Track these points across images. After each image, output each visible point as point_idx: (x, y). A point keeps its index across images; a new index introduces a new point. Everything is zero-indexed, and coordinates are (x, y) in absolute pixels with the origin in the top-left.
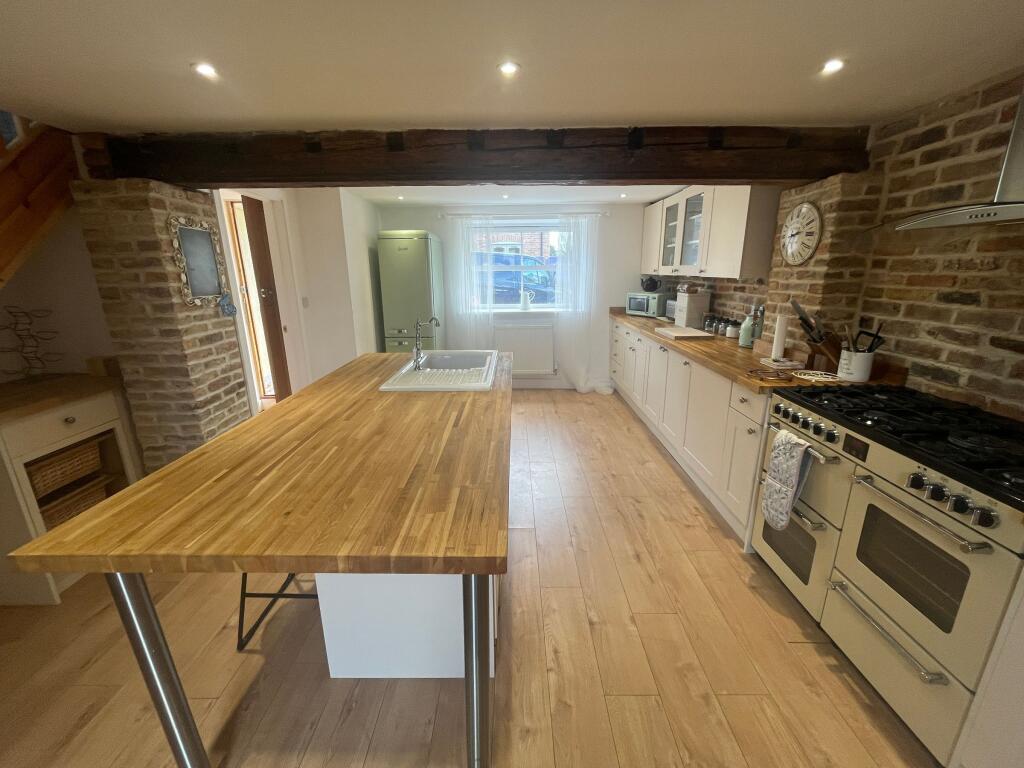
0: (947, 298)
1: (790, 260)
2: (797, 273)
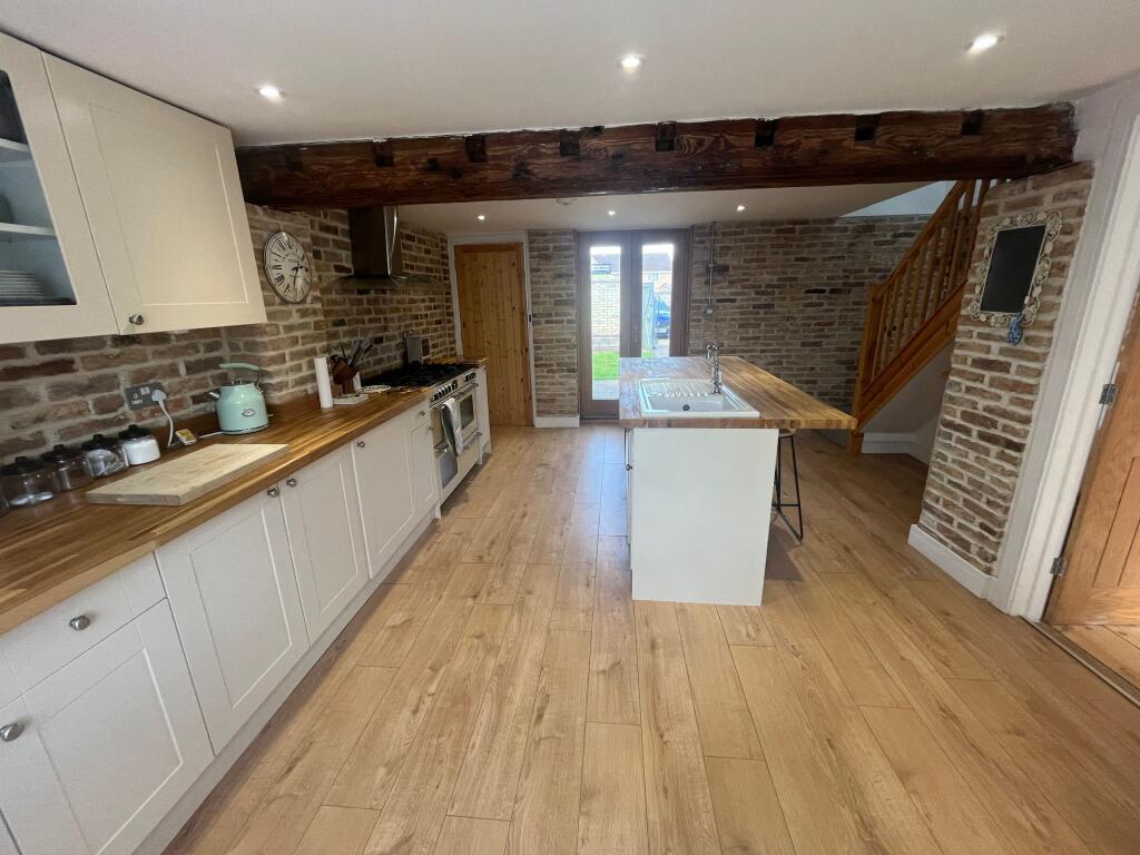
0: (335, 324)
1: (290, 296)
2: (298, 311)
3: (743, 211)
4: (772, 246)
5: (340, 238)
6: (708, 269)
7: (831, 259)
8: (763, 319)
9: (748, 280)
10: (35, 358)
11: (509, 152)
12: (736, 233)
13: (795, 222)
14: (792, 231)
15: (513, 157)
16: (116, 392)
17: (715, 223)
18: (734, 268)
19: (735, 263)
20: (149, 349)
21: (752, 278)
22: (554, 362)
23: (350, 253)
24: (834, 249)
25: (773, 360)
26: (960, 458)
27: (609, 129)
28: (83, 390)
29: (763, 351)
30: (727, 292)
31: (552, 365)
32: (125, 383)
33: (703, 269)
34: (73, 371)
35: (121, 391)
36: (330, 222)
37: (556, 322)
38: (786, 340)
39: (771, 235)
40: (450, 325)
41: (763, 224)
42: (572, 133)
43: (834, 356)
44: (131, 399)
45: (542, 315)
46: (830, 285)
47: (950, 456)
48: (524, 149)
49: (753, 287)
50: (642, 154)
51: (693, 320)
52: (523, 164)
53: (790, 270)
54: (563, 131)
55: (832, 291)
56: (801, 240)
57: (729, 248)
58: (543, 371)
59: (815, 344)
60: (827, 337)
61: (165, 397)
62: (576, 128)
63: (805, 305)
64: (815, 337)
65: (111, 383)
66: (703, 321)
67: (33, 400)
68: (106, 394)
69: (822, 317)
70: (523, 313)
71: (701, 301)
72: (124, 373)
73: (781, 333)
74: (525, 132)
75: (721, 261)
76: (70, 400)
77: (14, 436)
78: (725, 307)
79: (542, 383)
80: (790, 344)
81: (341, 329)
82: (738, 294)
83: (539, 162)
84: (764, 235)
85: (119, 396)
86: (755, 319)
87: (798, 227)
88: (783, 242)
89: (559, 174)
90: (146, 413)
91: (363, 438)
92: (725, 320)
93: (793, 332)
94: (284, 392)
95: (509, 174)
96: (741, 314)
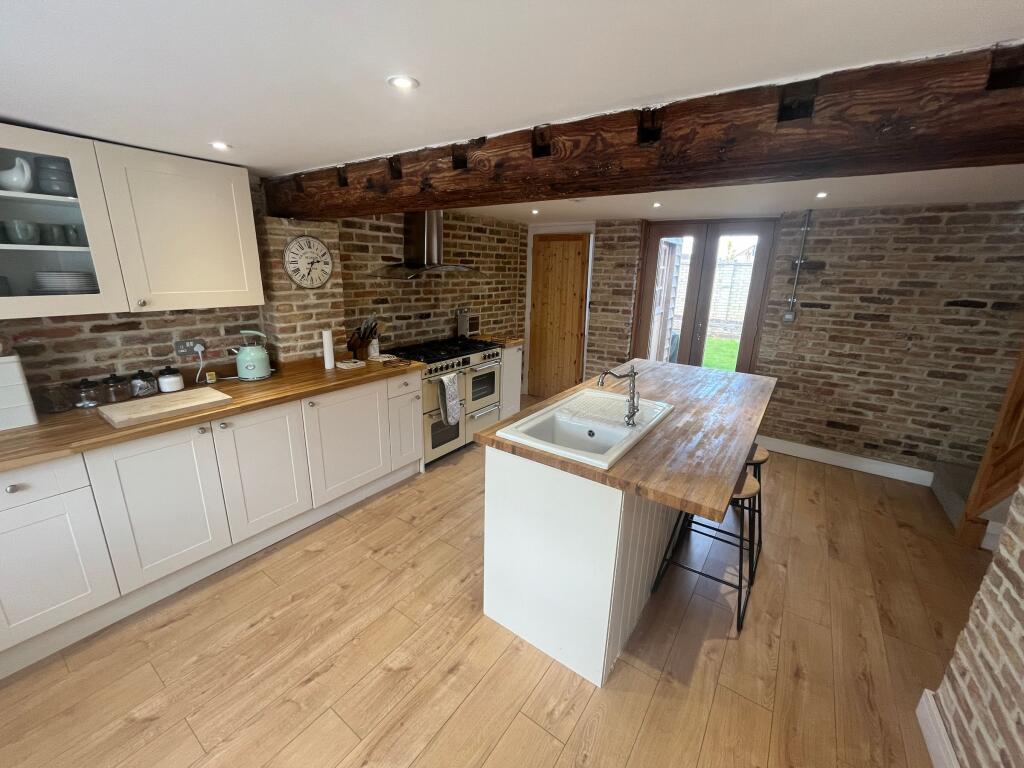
0: (376, 302)
1: (306, 283)
2: (314, 295)
3: (823, 199)
4: (897, 240)
5: (393, 234)
6: (794, 267)
7: (1001, 259)
8: (870, 334)
9: (853, 282)
10: (117, 321)
11: (417, 168)
12: (841, 223)
13: (942, 209)
14: (937, 220)
15: (420, 173)
16: (169, 344)
17: (811, 211)
18: (831, 266)
19: (835, 259)
20: (198, 317)
21: (858, 280)
22: (605, 350)
23: (402, 246)
24: (1011, 246)
25: (875, 387)
26: (1002, 626)
27: (491, 139)
28: (145, 341)
29: (861, 374)
30: (818, 296)
31: (603, 352)
32: (176, 338)
33: (787, 265)
34: (139, 329)
35: (172, 343)
36: (382, 223)
37: (612, 311)
38: (904, 365)
39: (898, 226)
40: (521, 305)
41: (884, 211)
42: (461, 147)
43: (987, 398)
44: (178, 348)
45: (599, 303)
46: (995, 296)
47: (992, 615)
48: (426, 166)
49: (860, 291)
50: (520, 162)
51: (768, 325)
52: (427, 179)
53: (923, 273)
54: (454, 146)
55: (998, 306)
56: (949, 232)
57: (828, 242)
58: (594, 357)
59: (955, 376)
60: (978, 369)
61: (203, 349)
62: (464, 141)
63: (944, 322)
64: (956, 367)
65: (167, 337)
66: (780, 327)
67: (110, 345)
68: (162, 344)
69: (974, 342)
70: (583, 299)
71: (778, 303)
72: (176, 332)
73: (896, 355)
74: (426, 149)
75: (813, 257)
76: (136, 347)
77: (96, 365)
78: (812, 314)
79: (592, 369)
80: (907, 370)
81: (381, 306)
82: (833, 298)
83: (438, 176)
84: (886, 225)
85: (171, 346)
86: (856, 332)
87: (946, 215)
88: (917, 235)
89: (452, 187)
90: (189, 358)
91: (315, 399)
92: (810, 328)
93: (916, 355)
94: (291, 354)
95: (417, 189)
96: (834, 323)
